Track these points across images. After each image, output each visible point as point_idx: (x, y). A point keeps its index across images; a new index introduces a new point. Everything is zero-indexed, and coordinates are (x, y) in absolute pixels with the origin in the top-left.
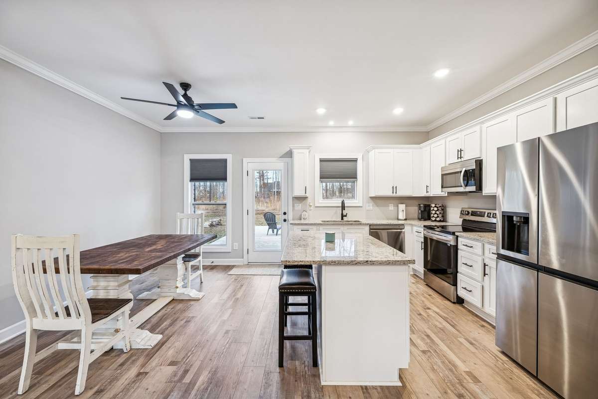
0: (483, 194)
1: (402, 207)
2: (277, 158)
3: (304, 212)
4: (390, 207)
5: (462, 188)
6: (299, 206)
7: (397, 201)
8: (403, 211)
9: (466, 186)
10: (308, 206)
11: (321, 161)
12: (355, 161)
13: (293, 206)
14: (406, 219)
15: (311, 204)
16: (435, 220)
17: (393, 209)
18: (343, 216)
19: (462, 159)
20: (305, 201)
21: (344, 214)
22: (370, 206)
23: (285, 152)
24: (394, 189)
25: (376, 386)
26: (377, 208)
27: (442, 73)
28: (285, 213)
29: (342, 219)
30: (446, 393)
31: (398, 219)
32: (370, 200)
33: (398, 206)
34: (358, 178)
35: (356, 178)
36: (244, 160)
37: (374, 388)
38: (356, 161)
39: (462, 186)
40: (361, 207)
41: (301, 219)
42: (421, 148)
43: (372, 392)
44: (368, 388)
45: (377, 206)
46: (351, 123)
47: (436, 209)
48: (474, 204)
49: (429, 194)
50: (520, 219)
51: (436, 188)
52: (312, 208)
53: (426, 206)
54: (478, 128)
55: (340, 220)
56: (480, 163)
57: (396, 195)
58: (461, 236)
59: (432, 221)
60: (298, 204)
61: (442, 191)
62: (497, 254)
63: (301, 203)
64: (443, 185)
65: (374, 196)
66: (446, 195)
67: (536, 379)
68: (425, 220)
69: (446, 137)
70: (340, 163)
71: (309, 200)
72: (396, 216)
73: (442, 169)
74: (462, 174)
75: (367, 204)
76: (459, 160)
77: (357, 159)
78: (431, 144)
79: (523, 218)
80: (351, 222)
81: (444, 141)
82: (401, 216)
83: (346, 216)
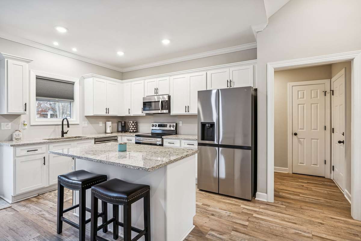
0: (171, 115)
1: (109, 124)
3: (17, 133)
4: (100, 124)
5: (160, 111)
6: (8, 126)
7: (105, 120)
8: (110, 126)
9: (162, 109)
11: (38, 78)
12: (73, 84)
14: (112, 133)
15: (26, 123)
16: (133, 132)
17: (102, 126)
18: (63, 133)
19: (157, 94)
20: (16, 120)
21: (65, 131)
22: (86, 124)
24: (107, 110)
25: (188, 235)
26: (91, 125)
27: (166, 42)
29: (63, 136)
30: (208, 217)
31: (106, 133)
32: (86, 119)
33: (106, 123)
34: (74, 99)
37: (188, 236)
38: (74, 84)
39: (160, 110)
40: (78, 124)
41: (12, 140)
42: (122, 83)
43: (190, 239)
44: (187, 239)
46: (74, 50)
47: (132, 126)
48: (162, 120)
49: (130, 114)
50: (210, 125)
51: (137, 111)
52: (26, 127)
53: (125, 123)
54: (167, 78)
55: (60, 137)
56: (169, 97)
57: (107, 115)
58: (166, 138)
59: (131, 132)
60: (7, 123)
61: (142, 112)
62: (198, 143)
63: (11, 121)
64: (144, 109)
65: (92, 115)
66: (145, 115)
67: (218, 194)
68: (125, 132)
69: (145, 79)
70: (62, 84)
71: (23, 118)
72: (104, 131)
73: (144, 98)
74: (160, 103)
75: (83, 122)
76: (156, 94)
77: (74, 82)
78: (131, 82)
79: (211, 124)
80: (72, 138)
81: (143, 81)
82: (108, 131)
83: (66, 133)
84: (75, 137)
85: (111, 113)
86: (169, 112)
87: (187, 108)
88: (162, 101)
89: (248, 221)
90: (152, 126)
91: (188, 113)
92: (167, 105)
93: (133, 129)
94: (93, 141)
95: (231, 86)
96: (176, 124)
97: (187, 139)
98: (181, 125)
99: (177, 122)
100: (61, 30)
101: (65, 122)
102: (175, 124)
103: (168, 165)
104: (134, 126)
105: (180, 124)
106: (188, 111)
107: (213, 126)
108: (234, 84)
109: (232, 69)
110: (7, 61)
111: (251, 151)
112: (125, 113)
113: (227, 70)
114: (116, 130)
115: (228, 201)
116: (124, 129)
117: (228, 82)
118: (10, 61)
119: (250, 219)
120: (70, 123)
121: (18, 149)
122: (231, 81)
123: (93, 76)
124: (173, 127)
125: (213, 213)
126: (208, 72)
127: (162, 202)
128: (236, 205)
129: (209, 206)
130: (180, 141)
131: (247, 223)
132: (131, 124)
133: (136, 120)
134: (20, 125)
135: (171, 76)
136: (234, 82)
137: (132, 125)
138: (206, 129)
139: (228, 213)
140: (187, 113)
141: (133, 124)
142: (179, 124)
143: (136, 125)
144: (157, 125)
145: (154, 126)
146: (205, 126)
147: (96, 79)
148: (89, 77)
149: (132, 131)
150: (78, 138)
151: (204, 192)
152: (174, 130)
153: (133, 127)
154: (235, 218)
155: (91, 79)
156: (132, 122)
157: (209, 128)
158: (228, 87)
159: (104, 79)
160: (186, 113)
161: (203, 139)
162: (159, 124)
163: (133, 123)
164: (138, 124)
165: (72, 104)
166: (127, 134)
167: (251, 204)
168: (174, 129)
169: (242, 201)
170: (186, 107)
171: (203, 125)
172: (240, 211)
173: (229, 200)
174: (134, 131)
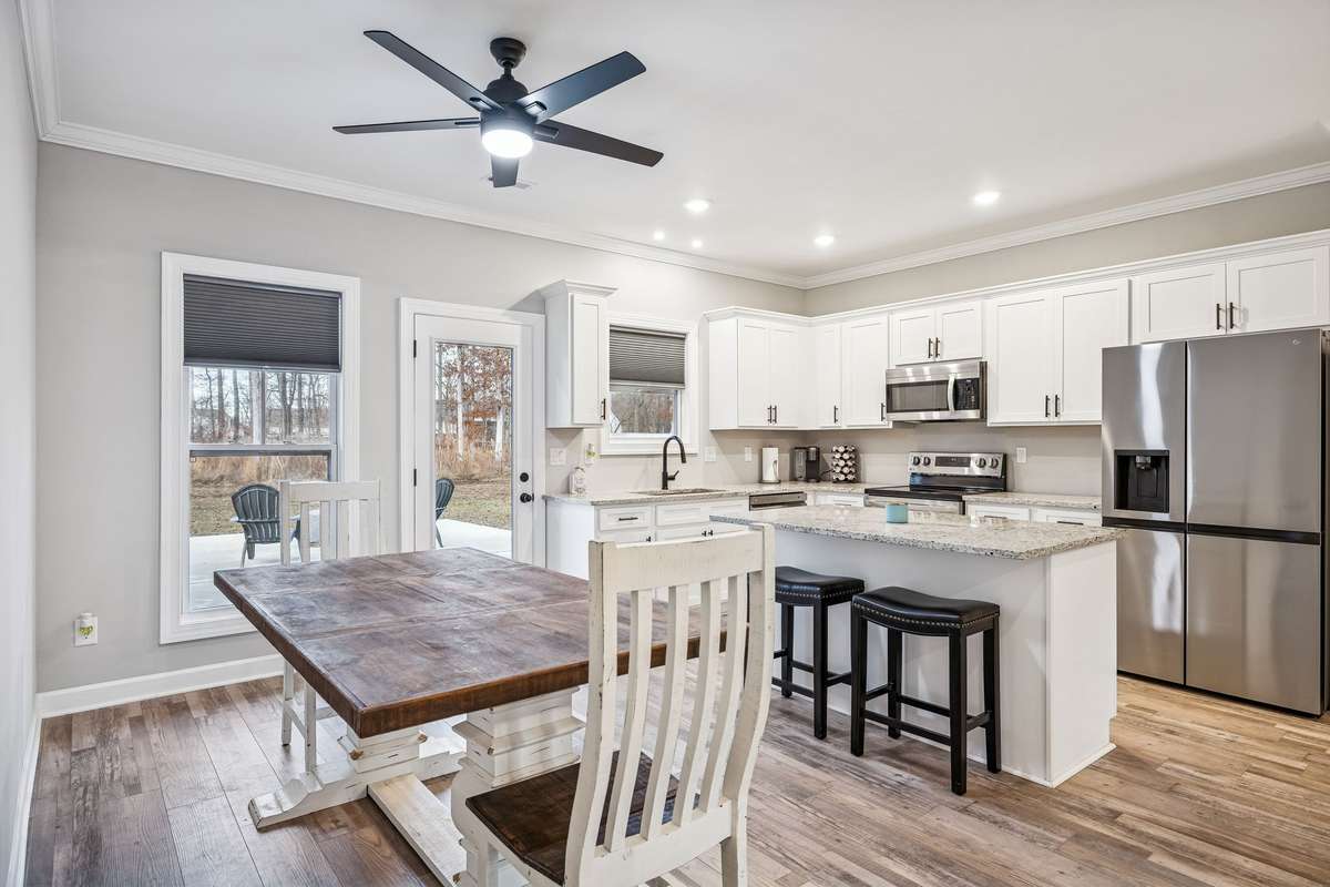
0: (989, 425)
1: (771, 454)
2: (501, 311)
3: (579, 474)
4: (746, 455)
5: (949, 412)
6: (562, 457)
7: (757, 442)
8: (774, 462)
9: (956, 408)
10: (583, 456)
11: (615, 331)
12: (681, 338)
13: (548, 456)
14: (778, 482)
15: (592, 449)
16: (846, 480)
17: (750, 459)
18: (666, 479)
20: (574, 441)
22: (711, 453)
23: (526, 294)
24: (773, 412)
26: (724, 457)
28: (524, 477)
29: (665, 486)
30: (1156, 735)
31: (761, 482)
32: (712, 439)
33: (761, 452)
34: (686, 381)
35: (683, 383)
36: (404, 302)
38: (683, 339)
39: (948, 409)
40: (698, 455)
42: (810, 325)
45: (724, 453)
47: (842, 463)
48: (949, 443)
49: (838, 424)
50: (1149, 460)
51: (866, 412)
52: (593, 460)
53: (818, 452)
54: (976, 304)
55: (659, 488)
56: (983, 367)
57: (772, 426)
58: (978, 502)
59: (838, 481)
60: (559, 450)
61: (882, 418)
62: (1104, 518)
63: (566, 445)
64: (890, 407)
65: (734, 426)
66: (891, 426)
67: (1184, 687)
68: (818, 482)
69: (891, 312)
70: (651, 341)
71: (587, 436)
72: (757, 479)
73: (888, 374)
74: (951, 387)
75: (707, 448)
76: (931, 359)
77: (685, 334)
78: (843, 320)
79: (1153, 458)
80: (686, 492)
81: (883, 319)
82: (770, 475)
83: (673, 478)
84: (694, 491)
85: (785, 422)
86: (983, 417)
87: (1053, 404)
88: (956, 382)
89: (1305, 760)
90: (914, 463)
91: (1056, 419)
92: (971, 392)
93: (846, 470)
94: (746, 502)
95: (1232, 326)
96: (1005, 456)
97: (1057, 507)
98: (1024, 461)
99: (1009, 451)
100: (697, 206)
101: (673, 448)
102: (1001, 456)
103: (1053, 557)
104: (850, 463)
105: (1021, 458)
106: (1057, 414)
107: (1163, 464)
108: (1246, 319)
109: (1234, 265)
110: (572, 297)
111: (1319, 547)
112: (822, 422)
113: (1218, 267)
114: (787, 474)
115: (1225, 710)
116: (815, 471)
117: (1218, 309)
118: (578, 297)
119: (1310, 758)
120: (687, 451)
121: (605, 512)
122: (1232, 307)
123: (736, 314)
124: (993, 467)
125: (1171, 728)
126: (1136, 280)
127: (1036, 650)
128: (1254, 721)
129: (1154, 712)
130: (1030, 510)
131: (1302, 765)
132: (838, 456)
133: (853, 443)
134: (582, 456)
135: (987, 297)
136: (1245, 312)
137: (841, 458)
138: (1132, 470)
139: (1228, 736)
140: (1052, 420)
141: (846, 456)
142: (1015, 455)
143: (855, 457)
144: (933, 462)
145: (922, 462)
146: (1132, 463)
147: (742, 320)
148: (725, 317)
149: (842, 477)
150: (701, 494)
151: (1126, 679)
152: (996, 478)
153: (846, 465)
154: (1253, 747)
155: (732, 321)
156: (842, 449)
157: (1146, 469)
158: (1219, 327)
159: (767, 318)
160: (1047, 419)
161: (1122, 503)
162: (939, 455)
163: (846, 451)
164: (861, 455)
165: (679, 396)
166: (824, 486)
167: (1318, 726)
168: (997, 473)
169: (1278, 715)
170: (1047, 399)
171: (1124, 461)
172: (1276, 736)
173: (1227, 707)
174: (850, 477)
